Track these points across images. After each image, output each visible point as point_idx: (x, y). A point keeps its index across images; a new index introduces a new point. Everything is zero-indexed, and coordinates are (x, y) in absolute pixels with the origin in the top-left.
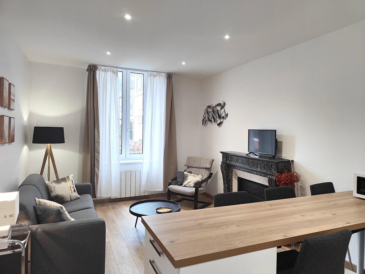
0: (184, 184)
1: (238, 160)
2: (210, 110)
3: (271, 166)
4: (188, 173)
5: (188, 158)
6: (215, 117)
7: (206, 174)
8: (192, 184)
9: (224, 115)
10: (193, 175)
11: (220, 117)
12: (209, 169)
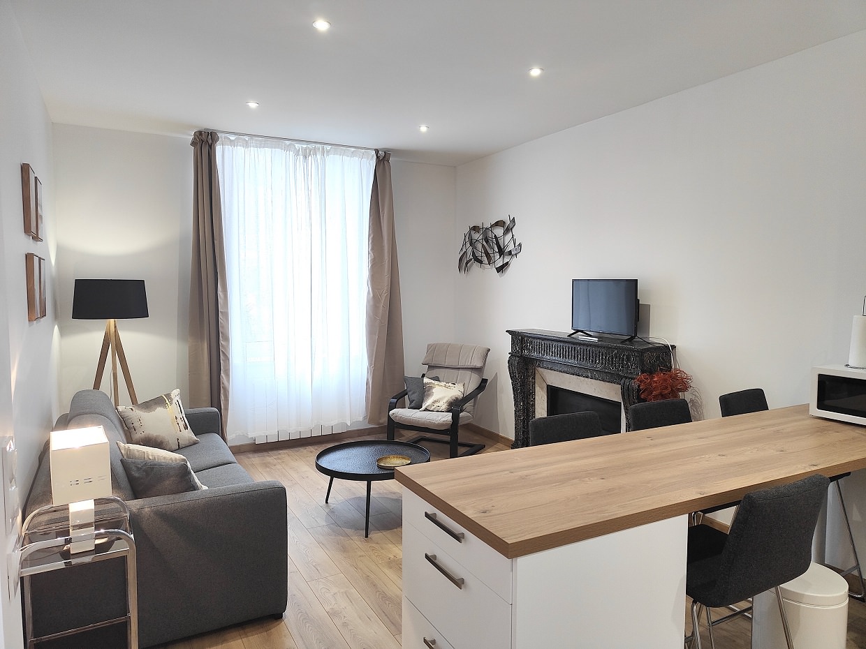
0: (427, 405)
1: (550, 347)
2: (476, 236)
3: (628, 360)
4: (433, 382)
5: (429, 347)
6: (490, 251)
7: (472, 383)
8: (443, 405)
9: (511, 247)
10: (443, 384)
11: (501, 252)
12: (478, 370)
